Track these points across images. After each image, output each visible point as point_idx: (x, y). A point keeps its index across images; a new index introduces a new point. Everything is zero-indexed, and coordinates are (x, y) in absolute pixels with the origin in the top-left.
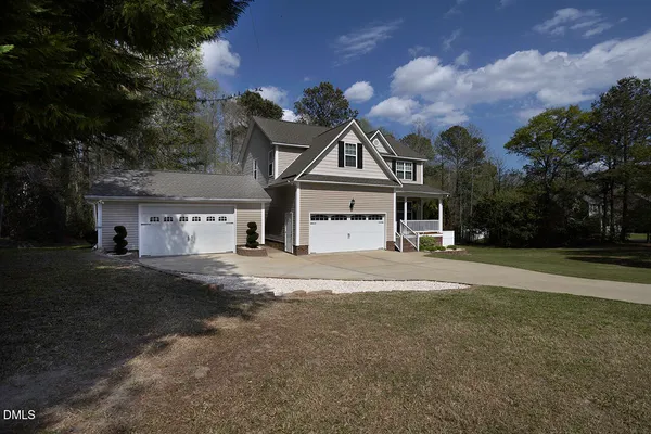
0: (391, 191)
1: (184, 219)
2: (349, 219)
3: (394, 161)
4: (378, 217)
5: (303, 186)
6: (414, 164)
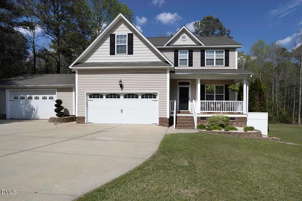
0: (163, 71)
1: (30, 98)
2: (122, 97)
3: (202, 51)
4: (152, 96)
5: (81, 72)
6: (227, 51)
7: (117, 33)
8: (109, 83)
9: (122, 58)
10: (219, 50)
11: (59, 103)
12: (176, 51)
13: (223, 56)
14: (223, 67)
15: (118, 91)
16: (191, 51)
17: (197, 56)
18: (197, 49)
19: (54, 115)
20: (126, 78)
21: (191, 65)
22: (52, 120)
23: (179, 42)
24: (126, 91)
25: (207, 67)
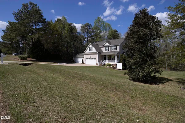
1: (79, 59)
3: (111, 47)
4: (95, 59)
5: (85, 54)
6: (117, 46)
7: (90, 47)
8: (88, 56)
9: (91, 52)
10: (115, 46)
11: (83, 60)
12: (105, 47)
13: (116, 48)
14: (116, 51)
15: (90, 58)
16: (108, 47)
17: (110, 48)
18: (110, 46)
19: (82, 62)
20: (91, 55)
21: (108, 50)
22: (81, 63)
23: (106, 45)
24: (92, 58)
25: (112, 51)
